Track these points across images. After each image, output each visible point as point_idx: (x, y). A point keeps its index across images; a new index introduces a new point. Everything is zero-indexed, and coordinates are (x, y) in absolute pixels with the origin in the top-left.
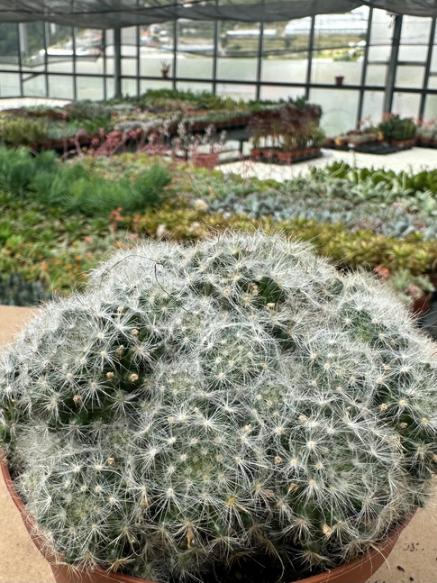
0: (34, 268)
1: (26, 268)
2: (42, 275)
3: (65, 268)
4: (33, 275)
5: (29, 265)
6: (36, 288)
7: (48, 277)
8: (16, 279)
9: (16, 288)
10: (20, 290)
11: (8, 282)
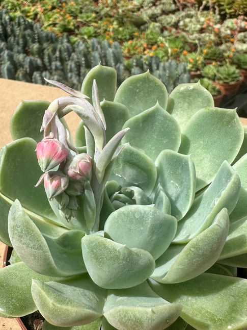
0: (33, 9)
1: (26, 8)
2: (39, 16)
3: (55, 11)
4: (32, 13)
5: (29, 6)
6: (36, 28)
7: (43, 17)
8: (22, 20)
9: (22, 27)
10: (25, 29)
11: (17, 21)
